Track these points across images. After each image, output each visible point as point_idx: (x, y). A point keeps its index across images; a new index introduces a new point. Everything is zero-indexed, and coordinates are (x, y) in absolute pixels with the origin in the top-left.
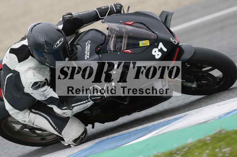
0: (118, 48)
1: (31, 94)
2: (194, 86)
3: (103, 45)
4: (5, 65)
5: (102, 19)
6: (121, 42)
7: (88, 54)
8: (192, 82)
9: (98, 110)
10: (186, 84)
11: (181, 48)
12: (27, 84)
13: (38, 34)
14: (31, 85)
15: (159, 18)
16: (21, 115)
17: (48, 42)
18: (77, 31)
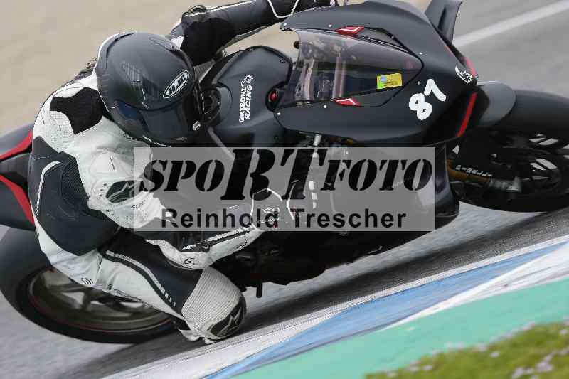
0: (321, 93)
1: (105, 213)
2: (515, 187)
3: (285, 87)
4: (39, 139)
5: (282, 20)
6: (331, 77)
7: (248, 110)
8: (510, 179)
9: (273, 252)
10: (494, 183)
11: (482, 92)
12: (95, 187)
13: (124, 62)
14: (106, 190)
15: (426, 18)
16: (79, 264)
17: (151, 83)
18: (218, 51)
